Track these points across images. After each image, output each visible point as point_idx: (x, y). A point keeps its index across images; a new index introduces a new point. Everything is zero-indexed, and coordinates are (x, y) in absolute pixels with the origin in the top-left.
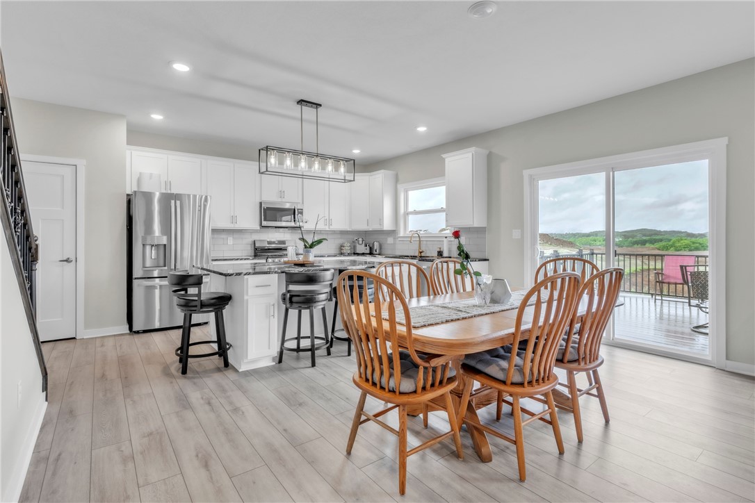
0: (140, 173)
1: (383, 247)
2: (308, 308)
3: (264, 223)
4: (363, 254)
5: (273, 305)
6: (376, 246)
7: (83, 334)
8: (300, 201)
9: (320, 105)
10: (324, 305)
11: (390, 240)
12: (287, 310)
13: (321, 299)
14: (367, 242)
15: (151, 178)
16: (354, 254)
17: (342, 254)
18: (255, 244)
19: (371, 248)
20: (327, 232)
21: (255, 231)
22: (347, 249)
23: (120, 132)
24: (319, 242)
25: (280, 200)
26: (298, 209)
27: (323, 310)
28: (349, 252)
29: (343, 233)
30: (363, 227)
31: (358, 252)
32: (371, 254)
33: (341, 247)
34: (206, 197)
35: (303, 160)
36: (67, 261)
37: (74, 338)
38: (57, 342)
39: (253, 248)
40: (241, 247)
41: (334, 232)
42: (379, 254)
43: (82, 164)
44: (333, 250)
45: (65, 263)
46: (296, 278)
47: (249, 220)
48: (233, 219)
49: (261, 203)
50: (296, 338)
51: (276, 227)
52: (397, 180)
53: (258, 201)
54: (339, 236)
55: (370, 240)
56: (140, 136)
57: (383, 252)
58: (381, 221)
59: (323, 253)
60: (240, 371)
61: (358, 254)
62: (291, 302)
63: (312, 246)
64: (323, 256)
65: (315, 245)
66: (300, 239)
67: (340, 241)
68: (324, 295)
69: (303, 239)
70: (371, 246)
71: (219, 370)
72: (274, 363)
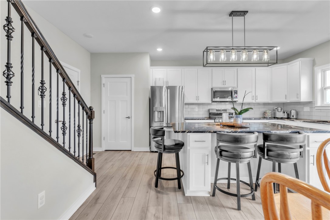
0: (156, 78)
1: (299, 114)
2: (235, 162)
3: (214, 100)
4: (282, 118)
5: (208, 155)
6: (293, 113)
7: (134, 149)
8: (236, 86)
9: (247, 12)
10: (250, 160)
11: (307, 109)
12: (218, 160)
13: (246, 157)
14: (284, 110)
15: (159, 80)
16: (274, 118)
17: (264, 118)
18: (209, 111)
19: (288, 114)
20: (254, 104)
21: (208, 104)
22: (269, 115)
23: (147, 61)
24: (246, 110)
25: (223, 86)
26: (234, 91)
27: (249, 164)
28: (270, 116)
29: (265, 104)
30: (282, 100)
31: (277, 117)
32: (288, 118)
33: (265, 113)
34: (182, 87)
35: (233, 54)
36: (129, 118)
37: (131, 150)
38: (126, 151)
39: (208, 113)
40: (202, 112)
41: (259, 104)
42: (296, 119)
43: (133, 76)
44: (258, 115)
45: (128, 118)
46: (224, 138)
47: (206, 98)
48: (197, 98)
49: (212, 89)
50: (227, 179)
51: (221, 102)
52: (314, 64)
53: (210, 87)
54: (263, 106)
55: (288, 109)
56: (156, 61)
57: (299, 117)
58: (298, 95)
59: (251, 116)
60: (186, 195)
61: (278, 118)
62: (221, 155)
63: (240, 113)
64: (251, 119)
65: (243, 113)
66: (232, 108)
67: (263, 109)
68: (249, 153)
69: (234, 108)
70: (289, 113)
71: (174, 190)
72: (209, 195)
